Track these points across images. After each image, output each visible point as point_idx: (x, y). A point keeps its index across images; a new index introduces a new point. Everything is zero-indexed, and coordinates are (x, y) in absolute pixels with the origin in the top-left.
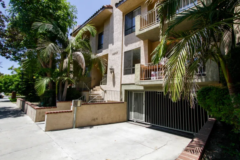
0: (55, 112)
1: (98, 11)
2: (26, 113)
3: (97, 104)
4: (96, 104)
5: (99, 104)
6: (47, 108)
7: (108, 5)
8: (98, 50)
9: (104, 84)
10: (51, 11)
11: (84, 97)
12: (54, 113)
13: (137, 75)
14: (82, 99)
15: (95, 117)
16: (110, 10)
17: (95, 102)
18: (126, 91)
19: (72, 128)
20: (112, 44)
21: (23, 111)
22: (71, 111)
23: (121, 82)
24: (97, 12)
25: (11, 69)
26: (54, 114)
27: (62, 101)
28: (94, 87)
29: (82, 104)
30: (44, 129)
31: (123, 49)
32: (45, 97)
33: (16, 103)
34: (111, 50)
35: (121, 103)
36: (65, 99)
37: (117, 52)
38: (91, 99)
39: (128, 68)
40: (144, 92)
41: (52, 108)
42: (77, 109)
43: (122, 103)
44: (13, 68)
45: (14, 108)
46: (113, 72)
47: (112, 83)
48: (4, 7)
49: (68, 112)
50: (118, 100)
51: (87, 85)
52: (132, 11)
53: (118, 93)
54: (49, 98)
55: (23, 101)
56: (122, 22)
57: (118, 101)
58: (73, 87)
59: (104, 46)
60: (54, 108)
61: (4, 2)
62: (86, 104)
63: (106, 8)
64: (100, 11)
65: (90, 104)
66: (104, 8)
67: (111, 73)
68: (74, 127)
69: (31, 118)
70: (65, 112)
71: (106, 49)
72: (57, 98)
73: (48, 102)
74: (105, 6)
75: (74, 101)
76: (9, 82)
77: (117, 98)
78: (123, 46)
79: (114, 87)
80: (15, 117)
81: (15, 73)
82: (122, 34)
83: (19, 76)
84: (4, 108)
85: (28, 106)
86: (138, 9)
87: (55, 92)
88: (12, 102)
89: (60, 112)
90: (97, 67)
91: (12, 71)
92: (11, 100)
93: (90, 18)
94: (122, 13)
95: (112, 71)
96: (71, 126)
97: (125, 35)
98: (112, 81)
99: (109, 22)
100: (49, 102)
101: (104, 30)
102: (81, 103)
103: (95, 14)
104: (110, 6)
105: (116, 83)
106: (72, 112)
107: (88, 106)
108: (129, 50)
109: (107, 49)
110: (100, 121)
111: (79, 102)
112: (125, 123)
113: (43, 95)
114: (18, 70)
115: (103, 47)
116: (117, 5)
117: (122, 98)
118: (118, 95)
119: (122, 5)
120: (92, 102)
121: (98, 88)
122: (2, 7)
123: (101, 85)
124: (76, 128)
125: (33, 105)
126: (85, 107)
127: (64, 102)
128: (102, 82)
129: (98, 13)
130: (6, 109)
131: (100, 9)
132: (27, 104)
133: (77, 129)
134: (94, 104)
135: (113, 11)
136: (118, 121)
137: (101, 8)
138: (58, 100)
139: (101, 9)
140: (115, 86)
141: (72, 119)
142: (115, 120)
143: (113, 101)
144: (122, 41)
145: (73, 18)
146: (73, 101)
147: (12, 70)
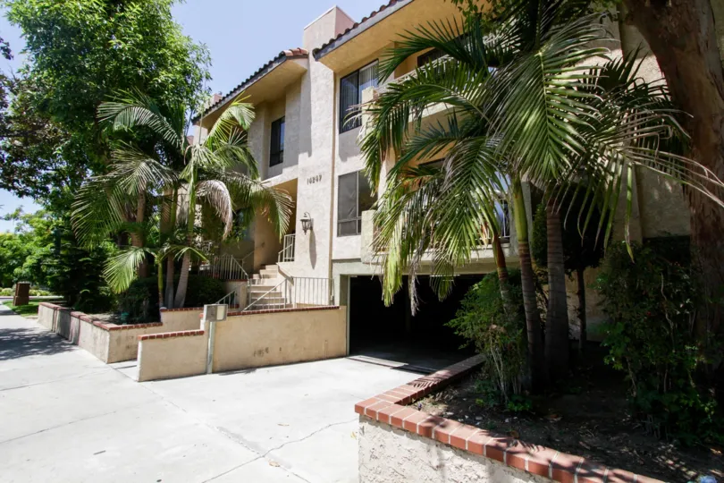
0: (163, 334)
1: (267, 63)
2: (75, 344)
3: (267, 312)
4: (263, 312)
5: (272, 312)
6: (138, 327)
7: (295, 49)
8: (271, 165)
9: (289, 260)
10: (140, 71)
11: (233, 296)
12: (159, 337)
13: (366, 239)
14: (227, 302)
15: (262, 345)
16: (300, 63)
17: (261, 308)
18: (343, 277)
19: (205, 373)
20: (306, 154)
21: (67, 339)
22: (202, 333)
23: (331, 255)
24: (266, 67)
25: (15, 217)
26: (160, 340)
27: (175, 307)
28: (263, 266)
29: (229, 315)
30: (136, 377)
31: (336, 169)
32: (130, 297)
33: (34, 318)
34: (304, 170)
35: (330, 308)
36: (183, 303)
37: (321, 176)
38: (253, 300)
39: (347, 220)
41: (150, 326)
42: (216, 327)
43: (333, 308)
44: (21, 214)
45: (37, 332)
46: (311, 228)
47: (308, 256)
48: (8, 57)
49: (193, 334)
50: (325, 302)
51: (241, 262)
52: (358, 70)
53: (324, 284)
54: (141, 301)
55: (61, 311)
56: (331, 97)
57: (323, 303)
58: (202, 269)
59: (286, 156)
60: (154, 325)
61: (8, 44)
62: (239, 314)
63: (290, 58)
64: (275, 65)
65: (249, 314)
66: (284, 58)
67: (305, 232)
68: (210, 370)
69: (94, 354)
70: (187, 334)
71: (291, 165)
72: (161, 299)
73: (139, 312)
74: (287, 51)
75: (208, 307)
76: (13, 258)
77: (319, 296)
78: (336, 161)
79: (313, 267)
80: (48, 353)
81: (28, 229)
82: (332, 129)
83: (40, 238)
84: (7, 332)
85: (83, 323)
86: (371, 65)
87: (157, 284)
88: (19, 313)
89: (174, 335)
90: (267, 217)
91: (18, 224)
92: (14, 310)
93: (248, 81)
94: (332, 72)
95: (308, 225)
96: (202, 368)
97: (340, 132)
98: (308, 251)
99: (300, 92)
100: (142, 312)
101: (286, 114)
102: (225, 312)
103: (261, 70)
104: (300, 51)
105: (318, 257)
106: (205, 336)
107: (244, 318)
108: (349, 172)
109: (294, 167)
110: (274, 355)
111: (221, 310)
112: (343, 359)
113: (124, 294)
114: (37, 219)
115: (284, 159)
116: (317, 53)
117: (334, 297)
118: (324, 288)
119: (331, 55)
120: (254, 308)
121: (273, 271)
122: (3, 57)
123: (279, 264)
124: (213, 372)
125: (97, 320)
126: (236, 321)
127: (181, 310)
128: (282, 254)
129: (269, 70)
130: (15, 335)
131: (273, 60)
132: (79, 317)
133: (217, 376)
134: (258, 313)
135: (308, 64)
136: (322, 354)
137: (277, 56)
138: (164, 306)
139: (276, 59)
140: (317, 266)
141: (205, 351)
142: (314, 354)
143: (310, 305)
144: (331, 148)
145: (201, 79)
146: (205, 306)
147: (19, 221)
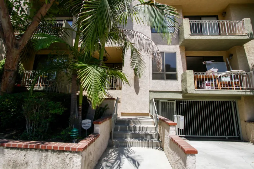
23: (149, 88)
39: (159, 73)
40: (174, 101)
97: (152, 32)
